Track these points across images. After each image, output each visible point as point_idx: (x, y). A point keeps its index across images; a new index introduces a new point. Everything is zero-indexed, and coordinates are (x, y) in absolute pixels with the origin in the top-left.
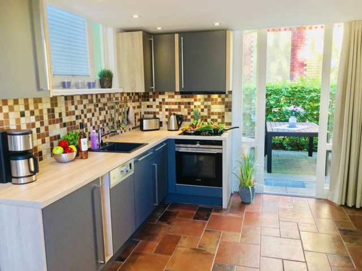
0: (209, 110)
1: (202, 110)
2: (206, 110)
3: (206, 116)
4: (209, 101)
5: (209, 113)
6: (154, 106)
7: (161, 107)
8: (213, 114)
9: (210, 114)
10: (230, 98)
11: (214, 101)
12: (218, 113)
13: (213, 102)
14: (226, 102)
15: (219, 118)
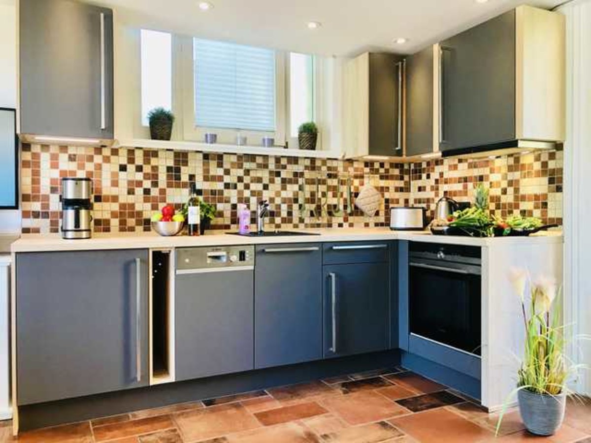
0: (517, 190)
1: (504, 192)
2: (510, 190)
3: (510, 205)
4: (516, 170)
5: (516, 198)
6: (428, 188)
7: (437, 189)
8: (523, 198)
9: (519, 198)
10: (559, 159)
11: (526, 171)
12: (533, 198)
13: (523, 172)
14: (550, 170)
15: (536, 207)
